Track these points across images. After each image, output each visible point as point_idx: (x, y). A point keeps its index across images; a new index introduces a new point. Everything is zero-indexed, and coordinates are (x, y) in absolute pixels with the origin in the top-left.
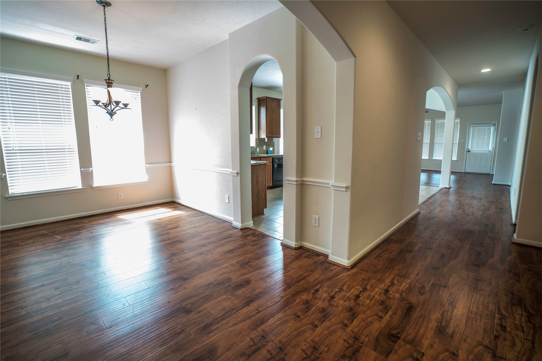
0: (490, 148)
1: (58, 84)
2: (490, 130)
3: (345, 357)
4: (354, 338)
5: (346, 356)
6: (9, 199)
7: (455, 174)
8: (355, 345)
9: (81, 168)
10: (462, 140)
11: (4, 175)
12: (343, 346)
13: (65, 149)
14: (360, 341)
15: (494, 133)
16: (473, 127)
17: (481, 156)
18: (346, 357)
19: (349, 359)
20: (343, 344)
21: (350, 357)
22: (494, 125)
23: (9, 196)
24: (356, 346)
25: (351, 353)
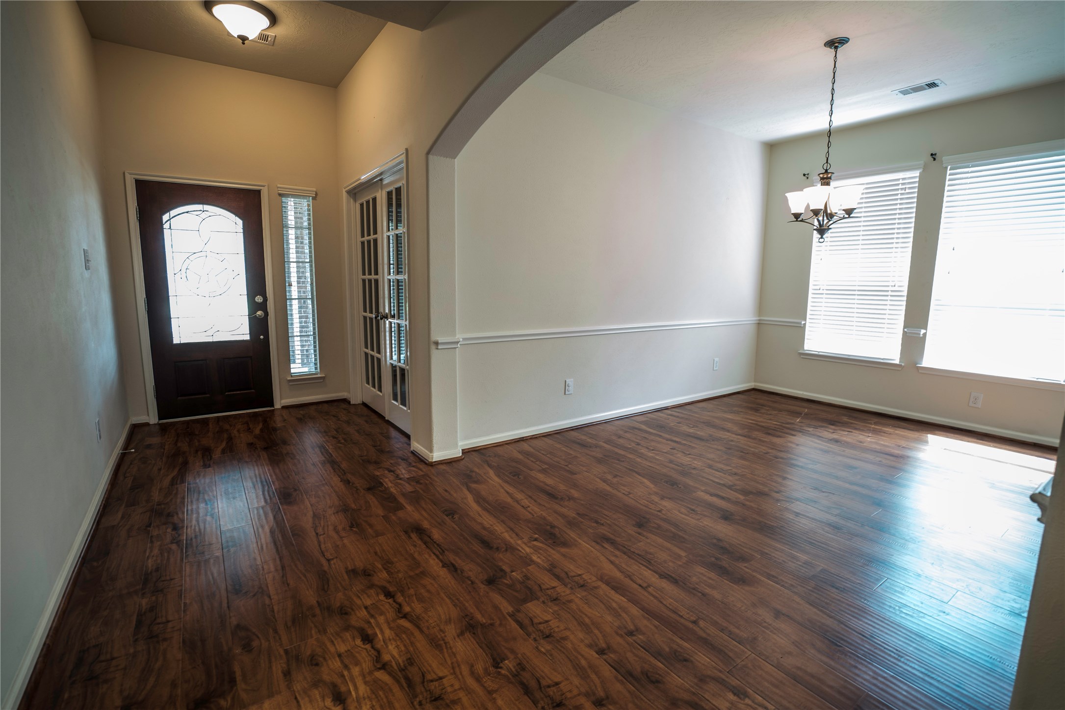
1: (898, 180)
3: (408, 663)
4: (439, 697)
5: (409, 665)
6: (802, 356)
8: (423, 689)
9: (904, 328)
11: (803, 322)
12: (430, 669)
13: (888, 291)
14: (427, 703)
18: (407, 665)
19: (403, 667)
20: (434, 673)
21: (404, 670)
23: (803, 352)
24: (419, 689)
25: (410, 675)
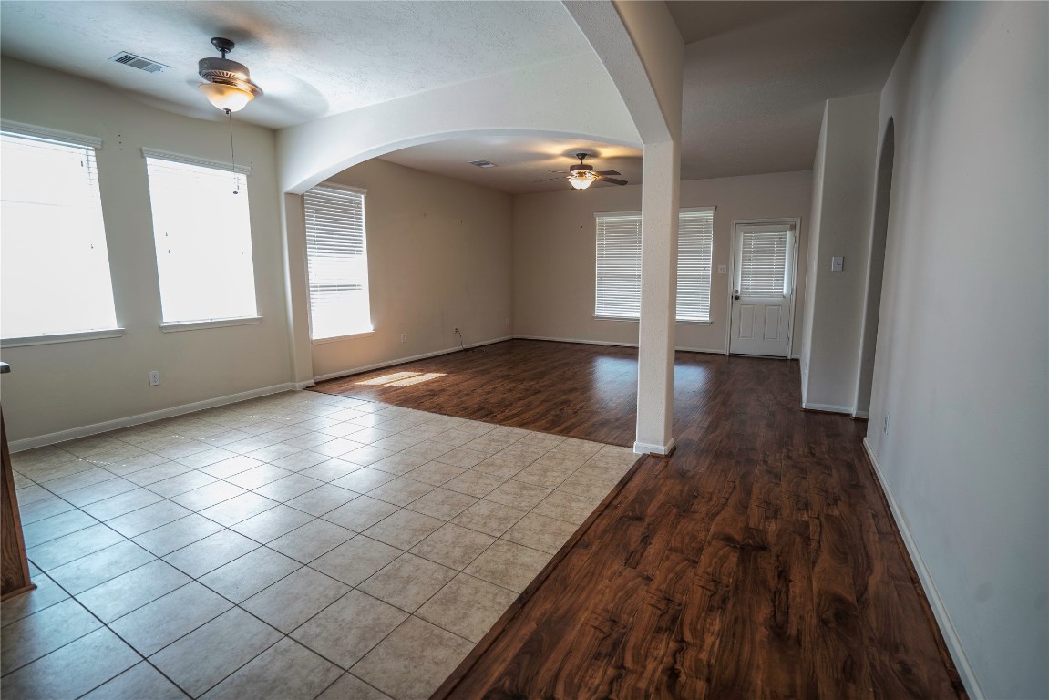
0: (785, 290)
2: (782, 239)
7: (707, 362)
10: (720, 267)
15: (793, 248)
16: (745, 233)
17: (766, 309)
22: (793, 227)
